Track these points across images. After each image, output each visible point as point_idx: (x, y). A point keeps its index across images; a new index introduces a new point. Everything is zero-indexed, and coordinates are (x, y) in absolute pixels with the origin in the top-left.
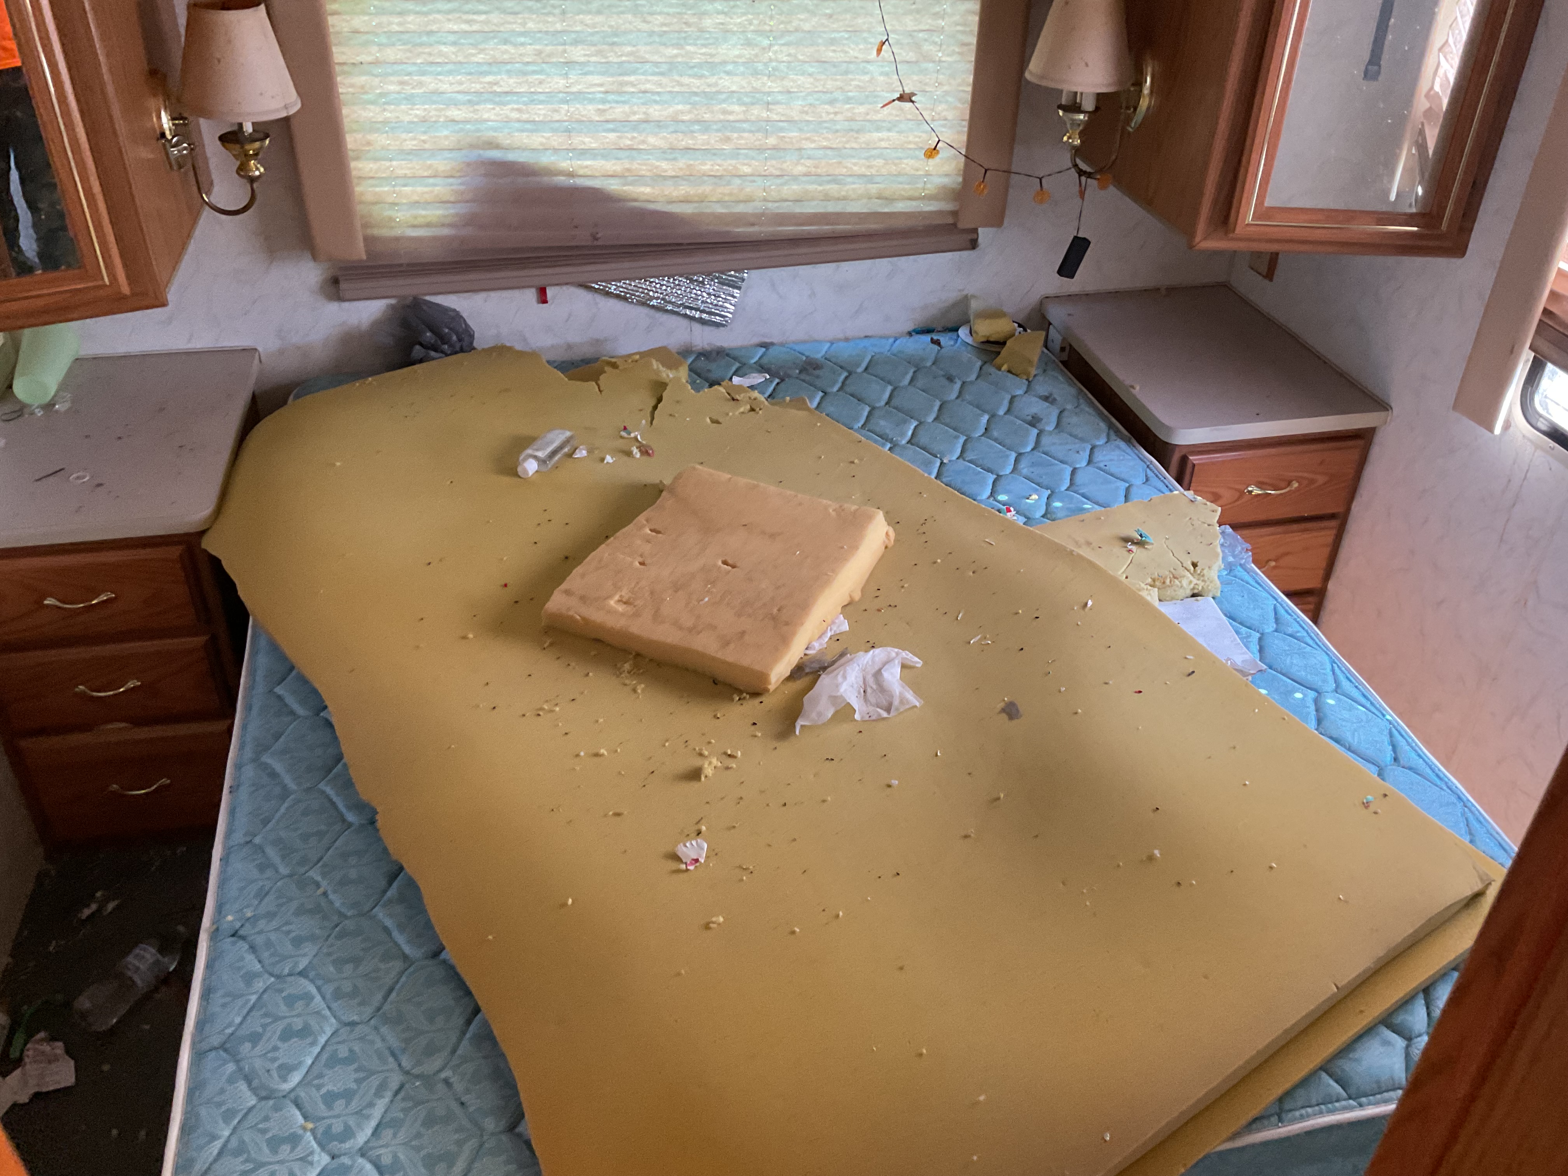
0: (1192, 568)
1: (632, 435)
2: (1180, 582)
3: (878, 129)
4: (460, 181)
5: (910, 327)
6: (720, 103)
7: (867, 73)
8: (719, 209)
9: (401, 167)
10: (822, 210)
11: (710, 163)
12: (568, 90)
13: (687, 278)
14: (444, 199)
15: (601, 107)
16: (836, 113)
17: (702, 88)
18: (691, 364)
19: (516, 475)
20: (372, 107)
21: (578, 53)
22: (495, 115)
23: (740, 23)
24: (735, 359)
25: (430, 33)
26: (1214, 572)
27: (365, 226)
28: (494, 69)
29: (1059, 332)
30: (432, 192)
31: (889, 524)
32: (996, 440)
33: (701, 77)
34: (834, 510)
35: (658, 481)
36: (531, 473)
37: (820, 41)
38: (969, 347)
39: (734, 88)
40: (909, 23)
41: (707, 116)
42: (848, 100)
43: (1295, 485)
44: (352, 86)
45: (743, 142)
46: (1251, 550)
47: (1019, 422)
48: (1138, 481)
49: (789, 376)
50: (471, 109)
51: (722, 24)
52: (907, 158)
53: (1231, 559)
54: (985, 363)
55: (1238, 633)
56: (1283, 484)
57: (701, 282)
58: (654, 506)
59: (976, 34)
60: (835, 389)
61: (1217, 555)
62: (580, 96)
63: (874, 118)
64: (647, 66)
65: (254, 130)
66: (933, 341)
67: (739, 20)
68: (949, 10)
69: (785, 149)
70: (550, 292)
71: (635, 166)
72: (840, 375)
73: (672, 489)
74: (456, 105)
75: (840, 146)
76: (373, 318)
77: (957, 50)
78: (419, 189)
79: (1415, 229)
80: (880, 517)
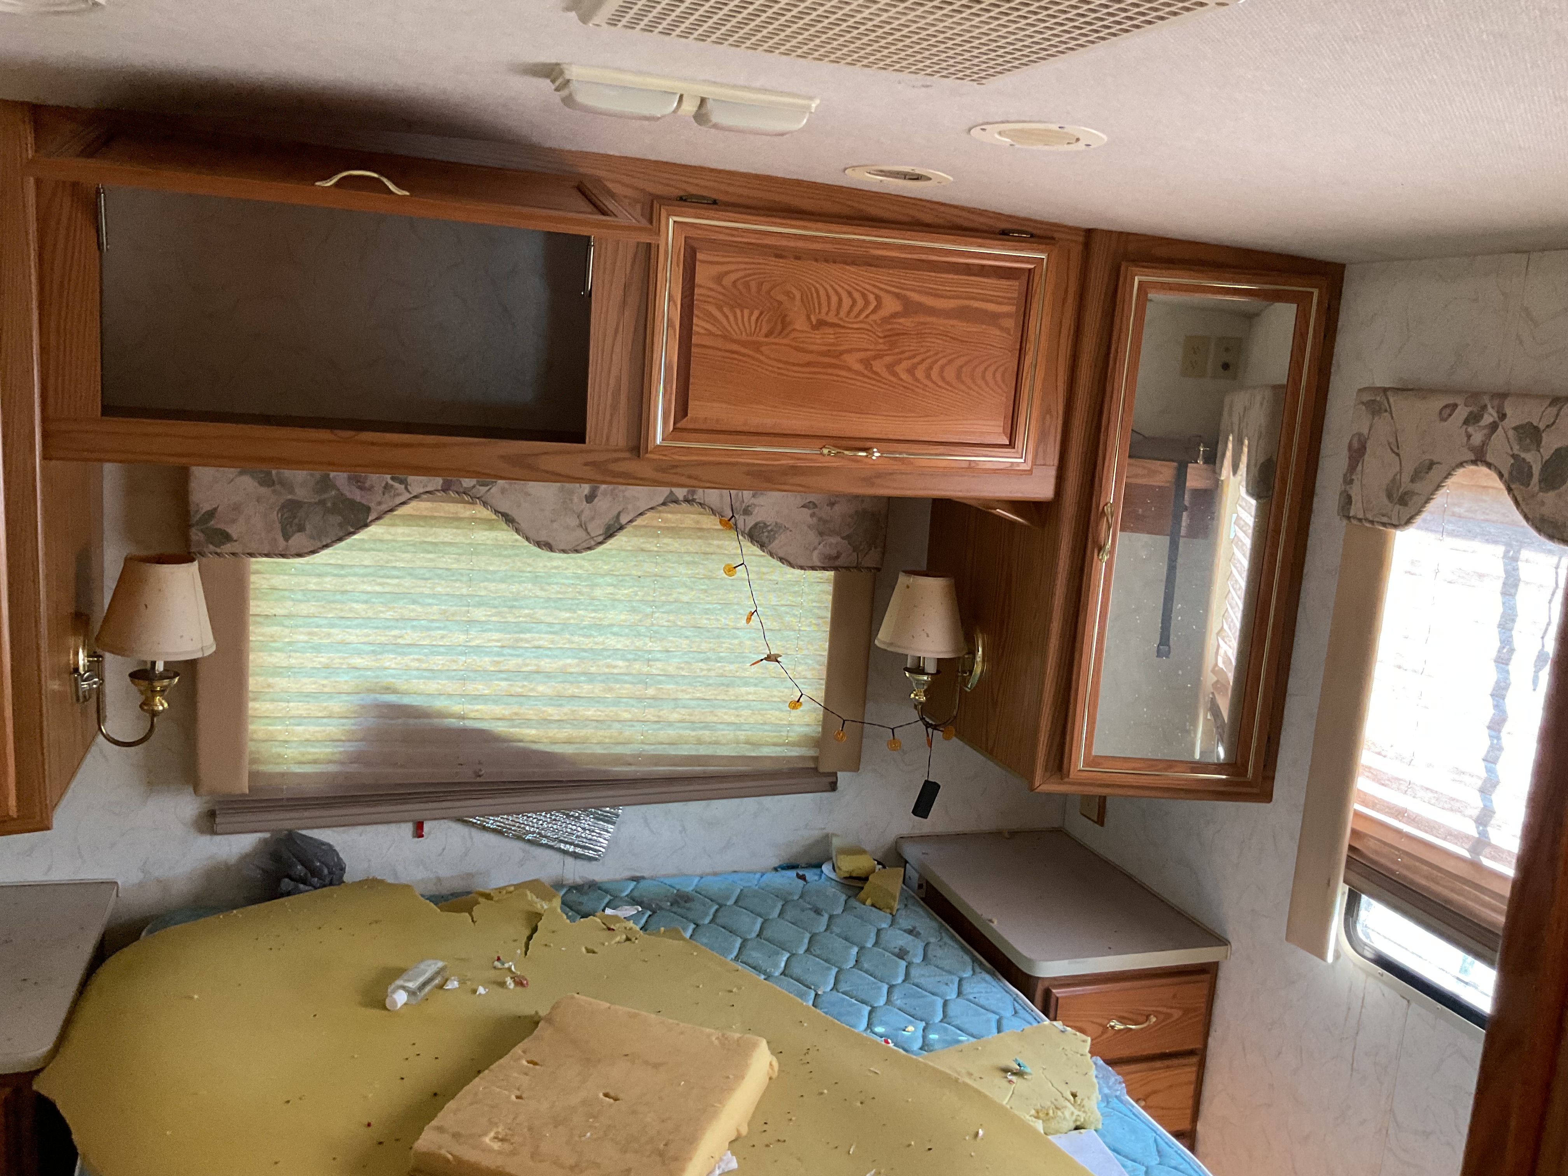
0: (1072, 1098)
1: (506, 965)
2: (1063, 1113)
3: (746, 684)
4: (353, 721)
5: (776, 862)
6: (606, 659)
7: (737, 638)
8: (599, 750)
9: (298, 708)
10: (693, 753)
11: (593, 709)
12: (468, 644)
13: (564, 814)
14: (335, 738)
15: (496, 659)
16: (709, 670)
17: (589, 646)
18: (564, 895)
19: (384, 1008)
20: (279, 654)
21: (479, 614)
22: (396, 664)
23: (627, 594)
24: (607, 892)
25: (344, 592)
26: (1093, 1102)
27: (253, 761)
28: (400, 624)
29: (916, 870)
30: (324, 731)
31: (772, 1054)
32: (866, 972)
33: (591, 636)
34: (717, 1038)
35: (533, 1013)
36: (399, 1005)
37: (697, 610)
38: (833, 883)
39: (619, 646)
40: (773, 599)
41: (593, 669)
42: (720, 659)
43: (1153, 1019)
44: (262, 635)
45: (624, 692)
46: (1124, 1082)
47: (887, 954)
48: (1008, 1013)
49: (661, 908)
50: (373, 658)
51: (611, 594)
52: (772, 709)
53: (1106, 1091)
54: (849, 897)
55: (1124, 1166)
56: (1141, 1019)
57: (576, 817)
58: (531, 1037)
59: (830, 609)
60: (707, 921)
61: (1093, 1086)
62: (478, 650)
63: (743, 675)
64: (543, 626)
65: (165, 670)
66: (798, 876)
67: (626, 592)
68: (806, 590)
69: (662, 699)
70: (427, 826)
71: (522, 710)
72: (710, 907)
73: (549, 1020)
74: (359, 654)
75: (713, 697)
76: (244, 851)
77: (814, 622)
78: (312, 728)
79: (1224, 777)
80: (764, 1044)
